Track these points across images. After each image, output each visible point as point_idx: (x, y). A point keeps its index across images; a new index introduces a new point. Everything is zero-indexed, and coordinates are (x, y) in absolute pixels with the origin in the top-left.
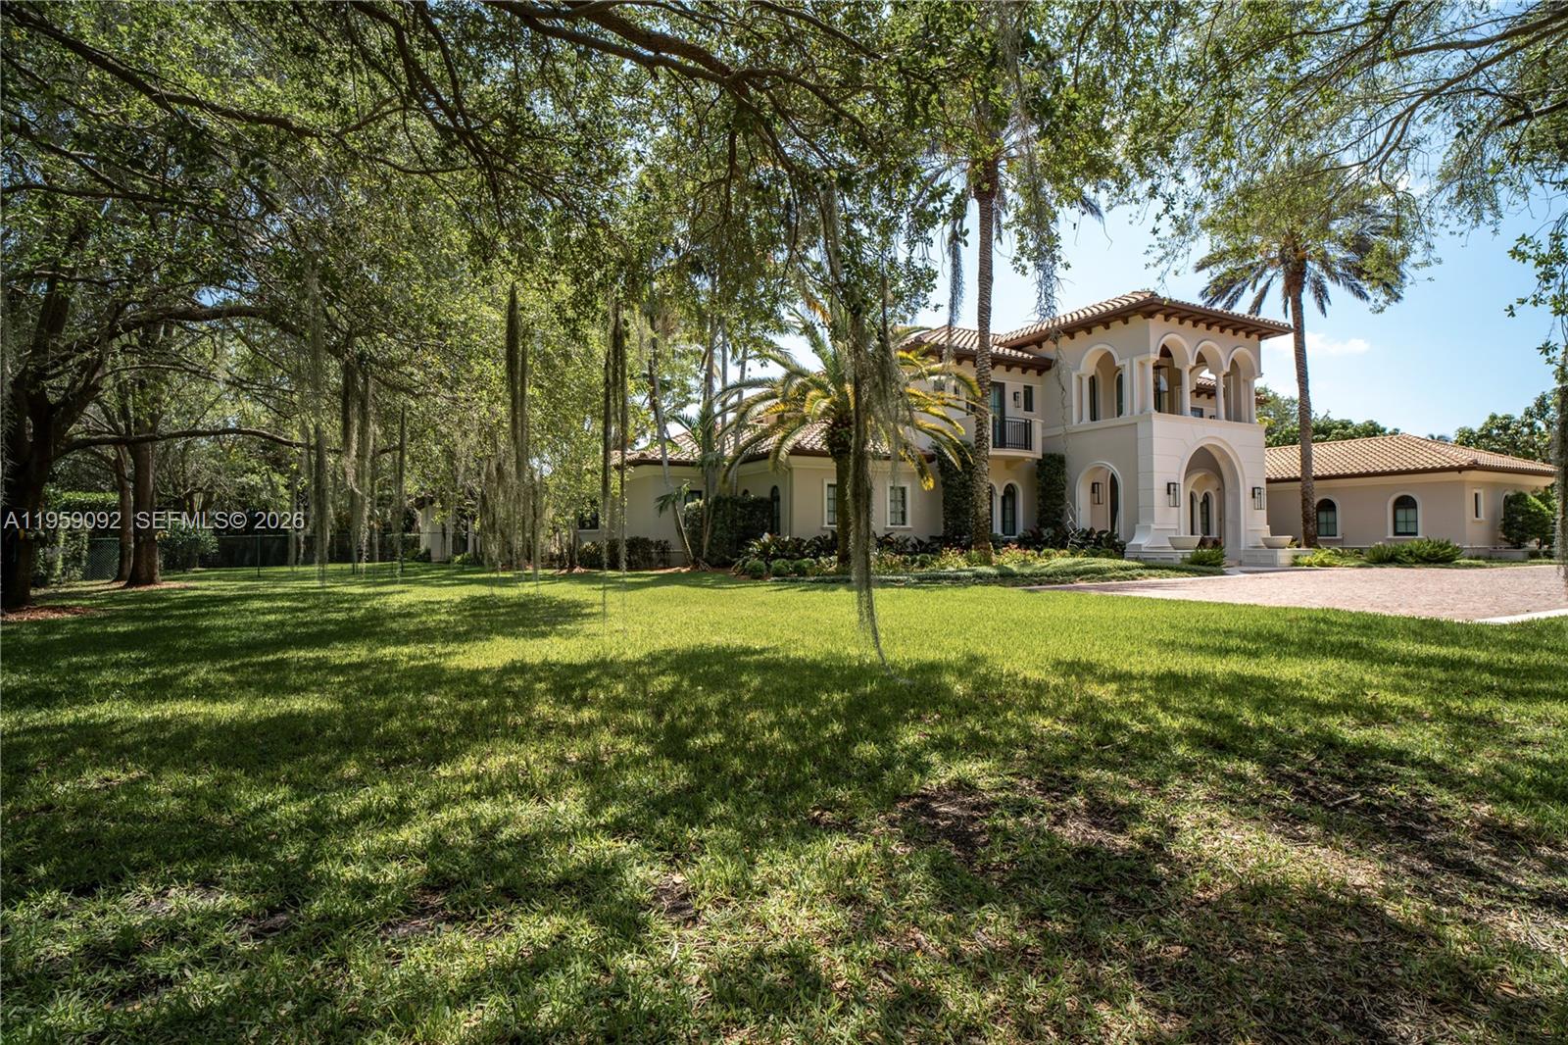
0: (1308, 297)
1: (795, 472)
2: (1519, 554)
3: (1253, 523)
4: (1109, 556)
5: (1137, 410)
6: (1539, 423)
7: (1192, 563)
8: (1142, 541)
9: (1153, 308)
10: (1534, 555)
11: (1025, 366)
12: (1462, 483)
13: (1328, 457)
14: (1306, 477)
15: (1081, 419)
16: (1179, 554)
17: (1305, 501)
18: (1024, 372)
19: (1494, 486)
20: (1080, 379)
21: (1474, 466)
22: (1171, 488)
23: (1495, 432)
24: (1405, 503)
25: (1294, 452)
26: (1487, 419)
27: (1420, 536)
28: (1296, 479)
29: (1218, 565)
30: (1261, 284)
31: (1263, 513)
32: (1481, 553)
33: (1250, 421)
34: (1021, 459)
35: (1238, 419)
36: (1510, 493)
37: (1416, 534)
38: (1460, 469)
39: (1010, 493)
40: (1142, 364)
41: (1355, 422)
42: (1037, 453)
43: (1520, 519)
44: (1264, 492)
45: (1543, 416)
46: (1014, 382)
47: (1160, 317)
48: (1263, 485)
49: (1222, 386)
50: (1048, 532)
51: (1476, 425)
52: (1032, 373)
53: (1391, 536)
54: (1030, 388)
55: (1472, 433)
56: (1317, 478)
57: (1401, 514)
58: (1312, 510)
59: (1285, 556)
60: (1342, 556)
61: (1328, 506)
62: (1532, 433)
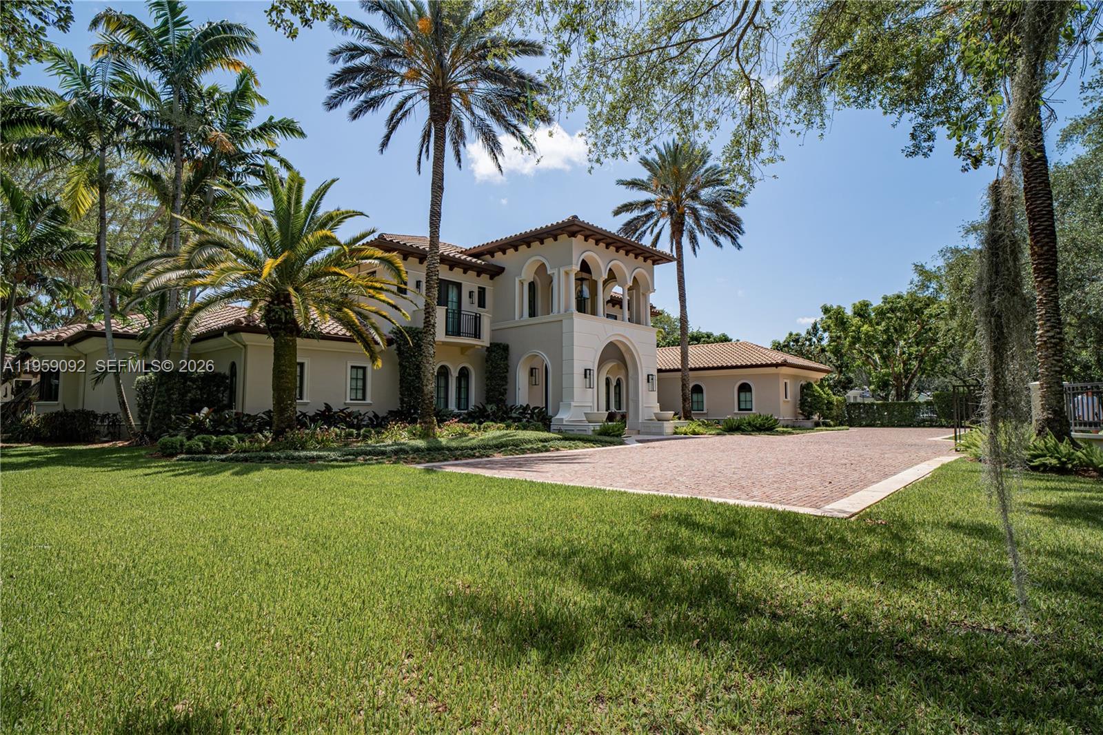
0: (685, 241)
1: (249, 349)
2: (809, 424)
3: (648, 402)
4: (537, 429)
5: (562, 310)
6: (814, 339)
7: (600, 434)
8: (565, 416)
9: (575, 228)
10: (817, 424)
11: (480, 271)
12: (777, 375)
13: (699, 355)
14: (684, 369)
15: (522, 316)
16: (591, 426)
17: (684, 386)
18: (478, 275)
19: (795, 377)
20: (522, 283)
21: (784, 364)
22: (587, 373)
23: (792, 343)
24: (745, 388)
25: (677, 350)
26: (787, 335)
27: (754, 411)
28: (678, 370)
29: (620, 435)
30: (656, 230)
31: (655, 394)
32: (789, 423)
33: (646, 325)
34: (473, 346)
35: (638, 322)
36: (804, 383)
37: (751, 410)
38: (777, 365)
39: (464, 374)
40: (567, 273)
41: (715, 334)
42: (485, 341)
43: (809, 400)
44: (656, 378)
45: (816, 335)
46: (470, 283)
47: (580, 237)
48: (655, 373)
49: (627, 298)
50: (491, 408)
51: (782, 339)
52: (485, 277)
53: (736, 411)
54: (484, 289)
55: (779, 344)
56: (691, 369)
57: (742, 395)
58: (689, 392)
59: (669, 427)
60: (707, 426)
61: (698, 389)
62: (811, 345)
